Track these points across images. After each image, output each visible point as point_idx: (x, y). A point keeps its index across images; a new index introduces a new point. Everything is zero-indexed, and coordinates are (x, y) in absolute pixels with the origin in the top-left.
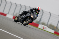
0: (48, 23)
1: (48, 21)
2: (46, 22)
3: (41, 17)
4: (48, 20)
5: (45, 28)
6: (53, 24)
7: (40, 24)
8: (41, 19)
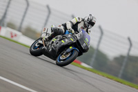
0: (21, 23)
1: (23, 20)
2: (17, 22)
3: (6, 11)
4: (21, 17)
5: (16, 35)
6: (34, 27)
7: (3, 25)
8: (5, 14)
